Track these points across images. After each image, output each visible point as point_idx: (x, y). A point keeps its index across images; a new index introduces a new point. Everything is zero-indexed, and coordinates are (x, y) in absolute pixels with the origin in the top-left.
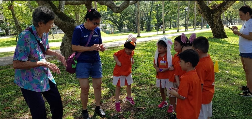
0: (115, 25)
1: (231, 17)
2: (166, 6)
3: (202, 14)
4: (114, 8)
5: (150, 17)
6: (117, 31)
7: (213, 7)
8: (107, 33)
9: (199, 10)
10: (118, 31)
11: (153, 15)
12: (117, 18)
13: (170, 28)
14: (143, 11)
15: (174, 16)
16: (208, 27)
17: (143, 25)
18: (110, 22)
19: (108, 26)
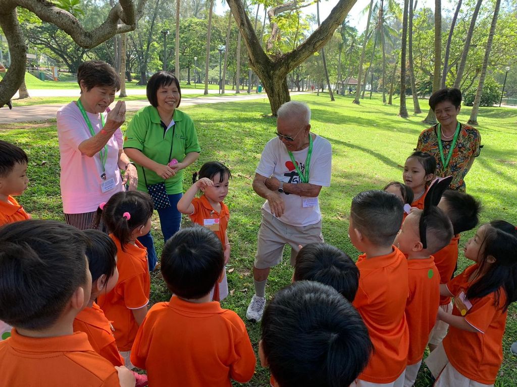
0: (61, 60)
1: (298, 77)
2: (182, 37)
3: (254, 68)
4: (78, 35)
5: (147, 55)
6: (67, 75)
7: (274, 56)
8: (41, 76)
9: (250, 60)
10: (69, 76)
11: (154, 50)
12: (67, 45)
13: (189, 83)
14: (132, 38)
15: (197, 60)
16: (260, 91)
17: (130, 69)
18: (49, 50)
19: (42, 59)
